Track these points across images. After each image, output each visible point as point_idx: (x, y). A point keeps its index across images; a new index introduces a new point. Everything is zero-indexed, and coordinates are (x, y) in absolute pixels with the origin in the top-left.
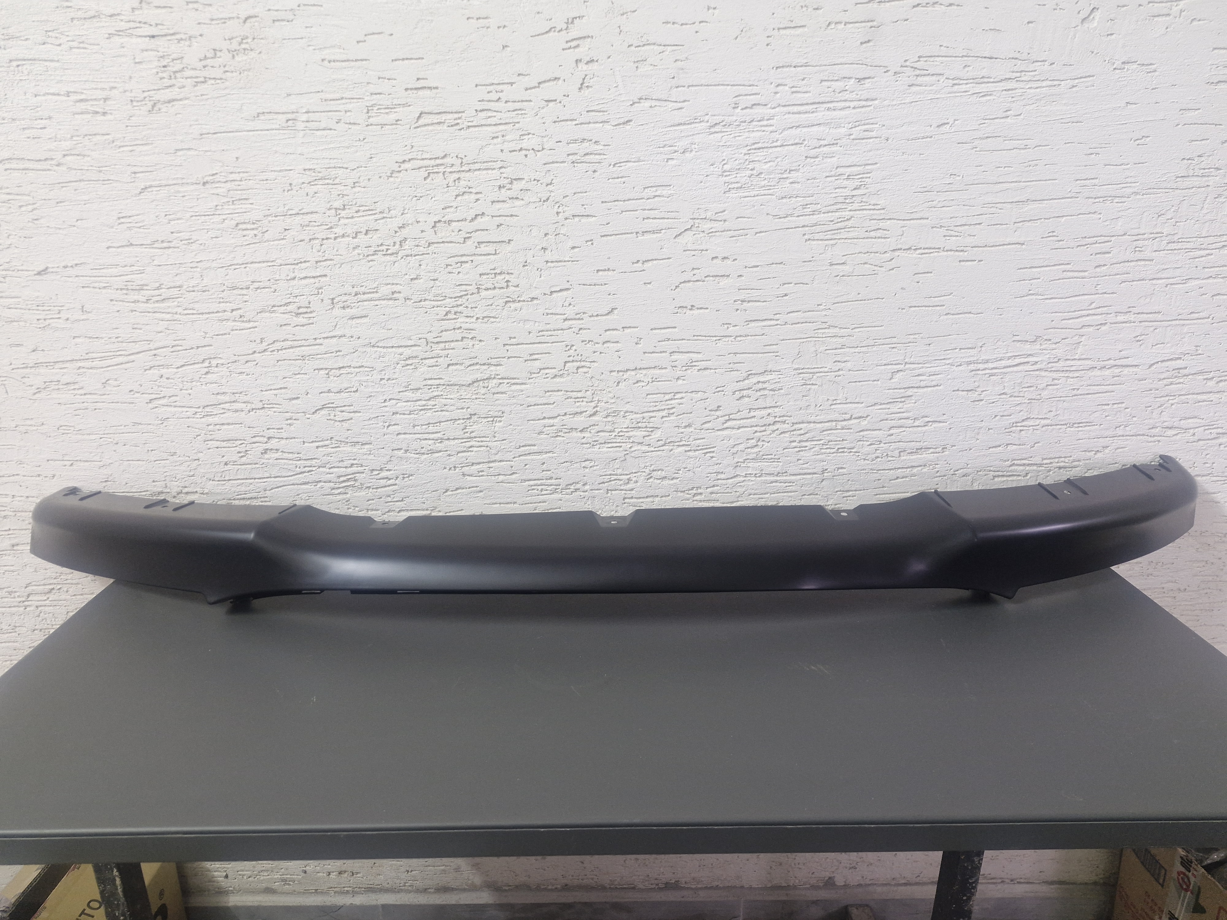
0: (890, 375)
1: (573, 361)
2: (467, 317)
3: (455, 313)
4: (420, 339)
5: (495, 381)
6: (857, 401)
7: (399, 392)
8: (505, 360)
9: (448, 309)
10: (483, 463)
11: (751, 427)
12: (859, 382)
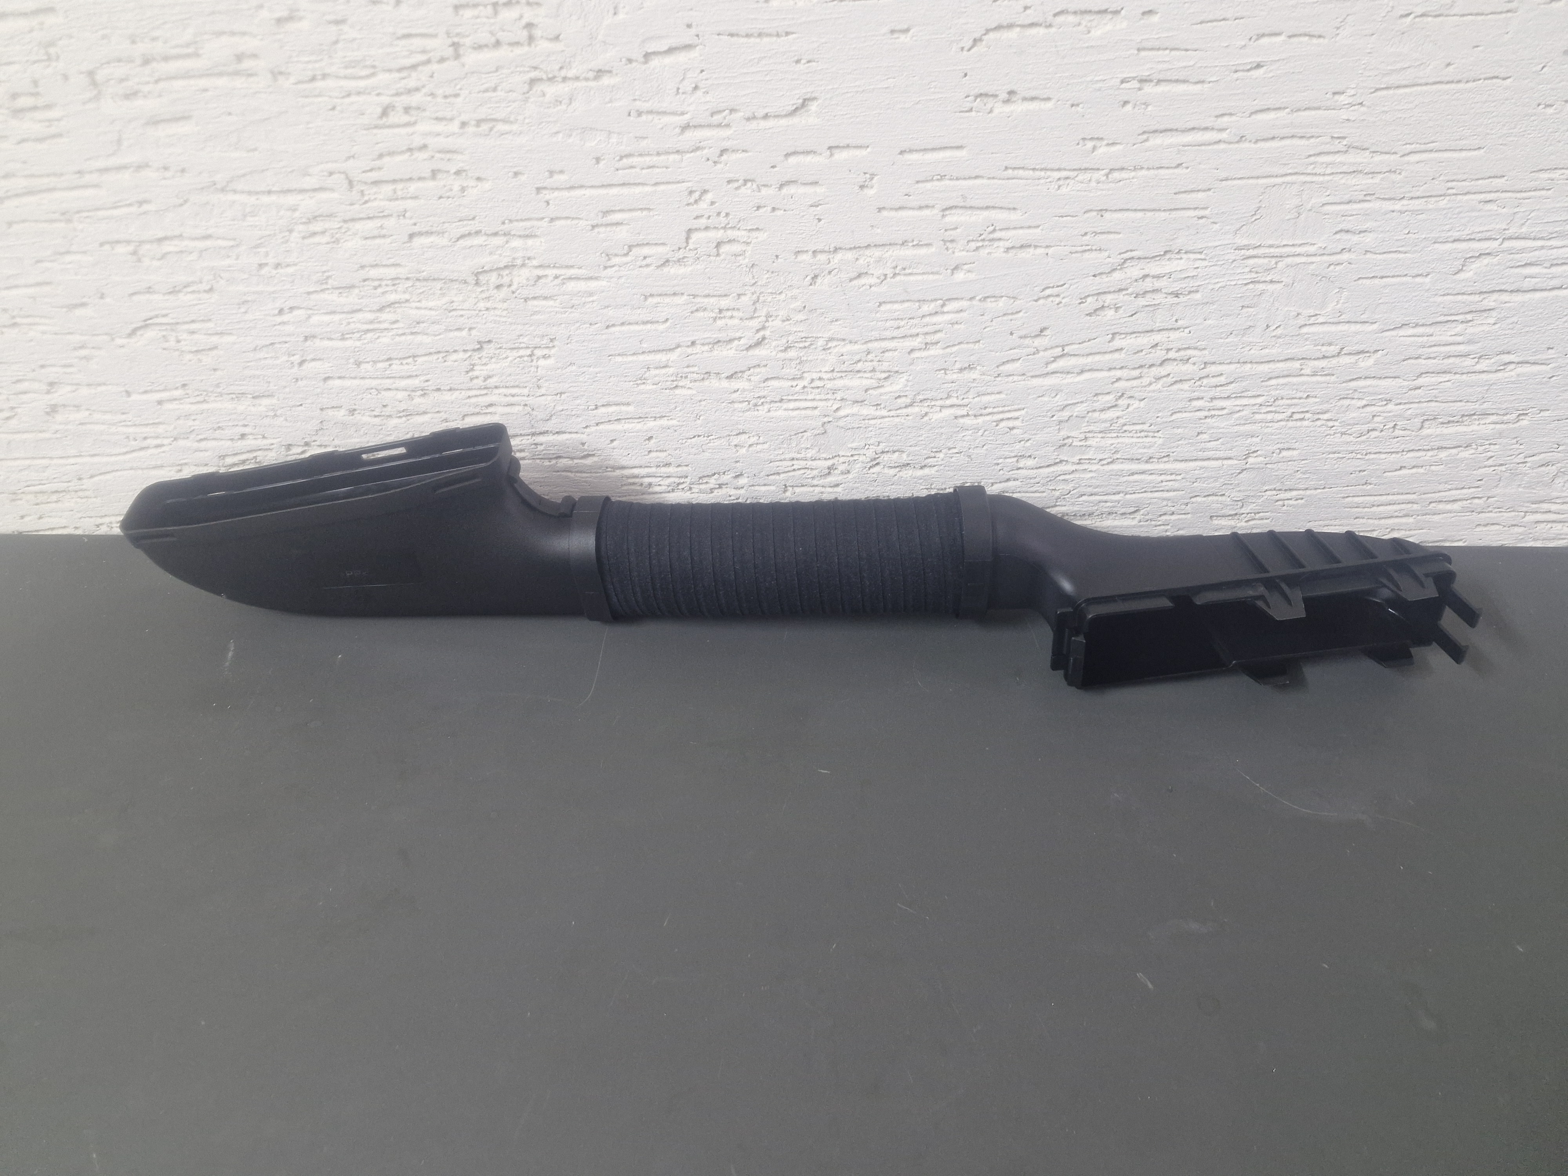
0: (1458, 264)
2: (437, 119)
3: (407, 110)
4: (331, 174)
5: (525, 273)
6: (1364, 317)
7: (309, 293)
8: (544, 223)
9: (385, 100)
11: (1110, 369)
12: (1382, 277)
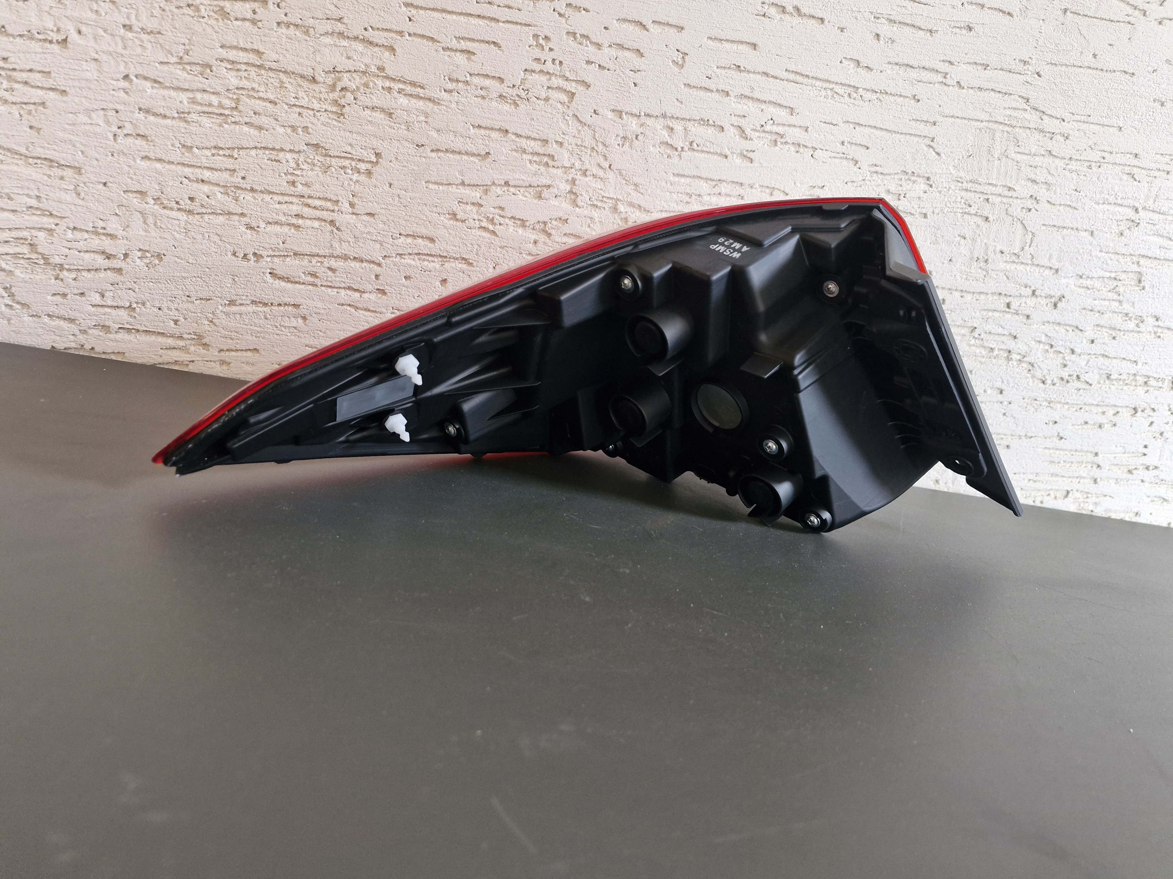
1: (541, 71)
10: (318, 255)
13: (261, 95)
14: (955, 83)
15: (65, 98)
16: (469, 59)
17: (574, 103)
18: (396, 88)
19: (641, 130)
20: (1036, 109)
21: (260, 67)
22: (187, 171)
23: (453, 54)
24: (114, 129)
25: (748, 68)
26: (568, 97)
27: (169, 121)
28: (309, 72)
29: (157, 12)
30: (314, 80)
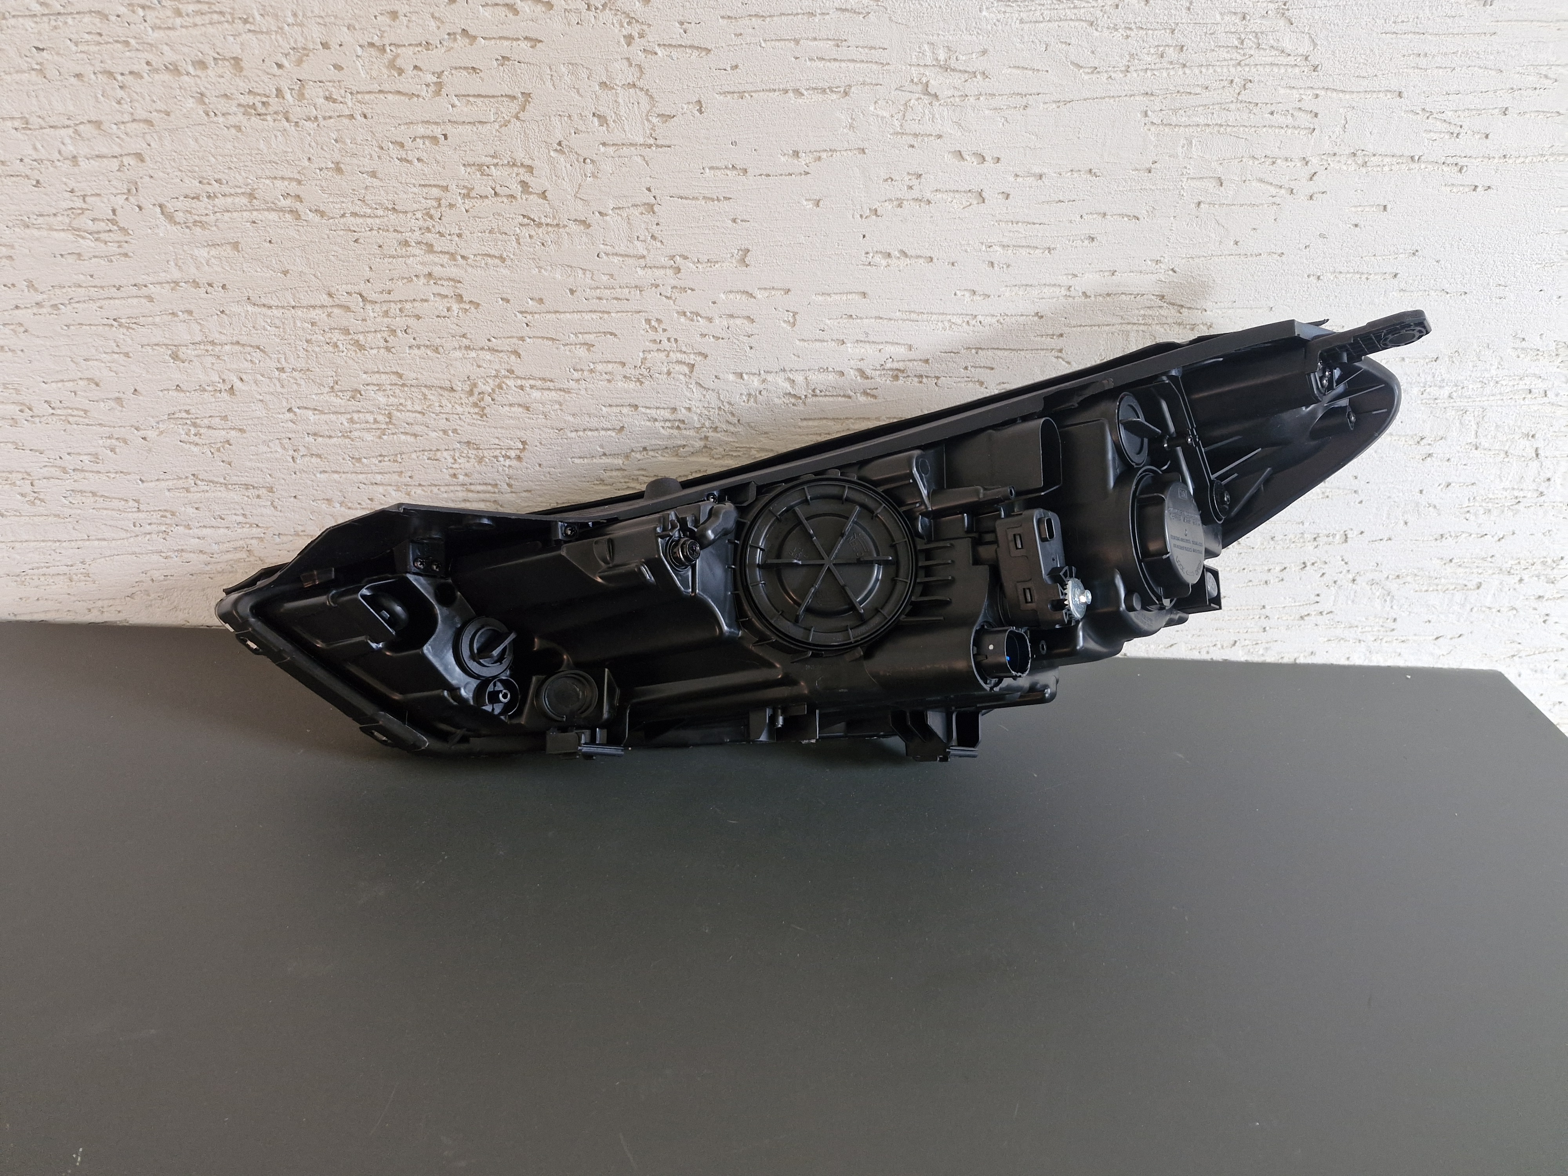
13: (409, 408)
14: (1081, 294)
15: (244, 435)
16: (589, 350)
17: (694, 373)
18: (528, 385)
19: (762, 387)
20: (1173, 304)
21: (403, 385)
22: (361, 477)
23: (573, 347)
24: (291, 452)
25: (859, 315)
26: (688, 368)
27: (335, 439)
28: (447, 384)
29: (302, 354)
30: (452, 389)
